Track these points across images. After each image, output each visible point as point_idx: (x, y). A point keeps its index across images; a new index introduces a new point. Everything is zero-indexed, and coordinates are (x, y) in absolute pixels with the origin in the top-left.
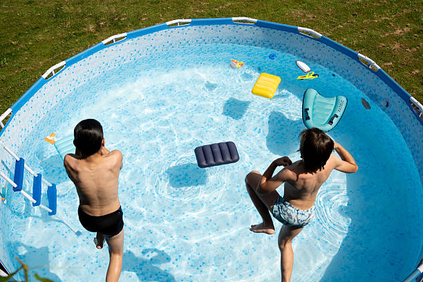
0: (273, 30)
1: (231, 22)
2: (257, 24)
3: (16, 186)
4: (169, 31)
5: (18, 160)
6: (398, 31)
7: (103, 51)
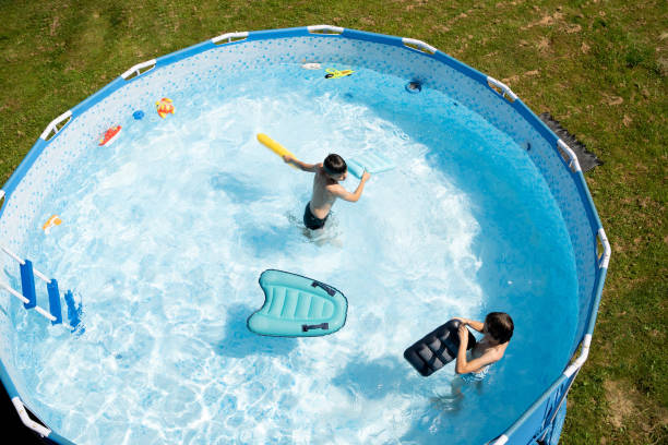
0: (367, 43)
1: (305, 33)
2: (344, 35)
3: (27, 301)
4: (216, 51)
5: (24, 263)
6: (546, 19)
7: (123, 90)
